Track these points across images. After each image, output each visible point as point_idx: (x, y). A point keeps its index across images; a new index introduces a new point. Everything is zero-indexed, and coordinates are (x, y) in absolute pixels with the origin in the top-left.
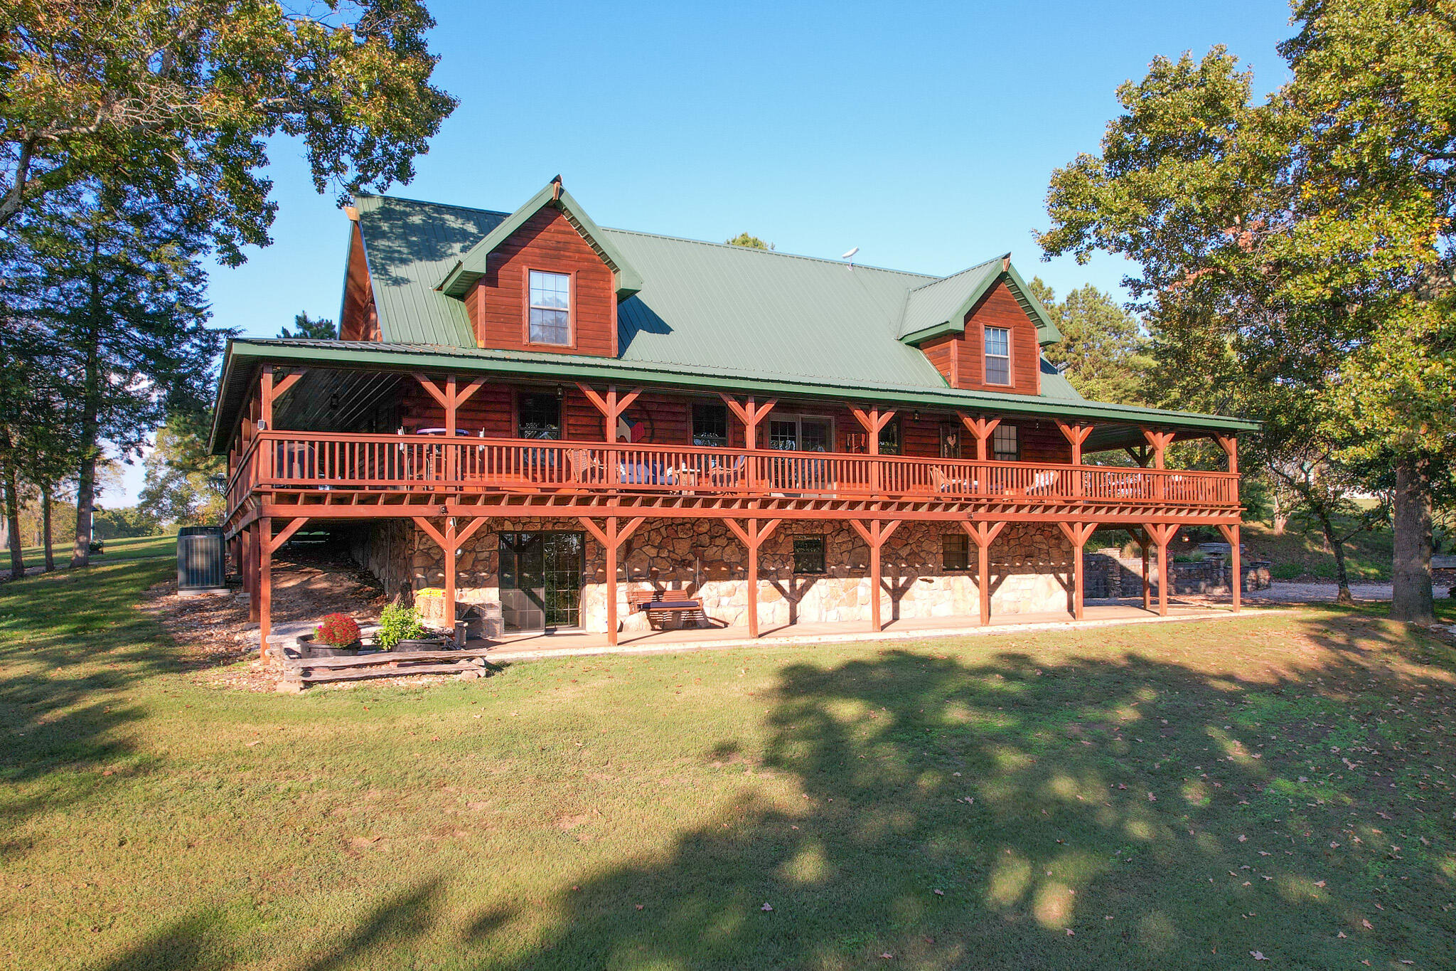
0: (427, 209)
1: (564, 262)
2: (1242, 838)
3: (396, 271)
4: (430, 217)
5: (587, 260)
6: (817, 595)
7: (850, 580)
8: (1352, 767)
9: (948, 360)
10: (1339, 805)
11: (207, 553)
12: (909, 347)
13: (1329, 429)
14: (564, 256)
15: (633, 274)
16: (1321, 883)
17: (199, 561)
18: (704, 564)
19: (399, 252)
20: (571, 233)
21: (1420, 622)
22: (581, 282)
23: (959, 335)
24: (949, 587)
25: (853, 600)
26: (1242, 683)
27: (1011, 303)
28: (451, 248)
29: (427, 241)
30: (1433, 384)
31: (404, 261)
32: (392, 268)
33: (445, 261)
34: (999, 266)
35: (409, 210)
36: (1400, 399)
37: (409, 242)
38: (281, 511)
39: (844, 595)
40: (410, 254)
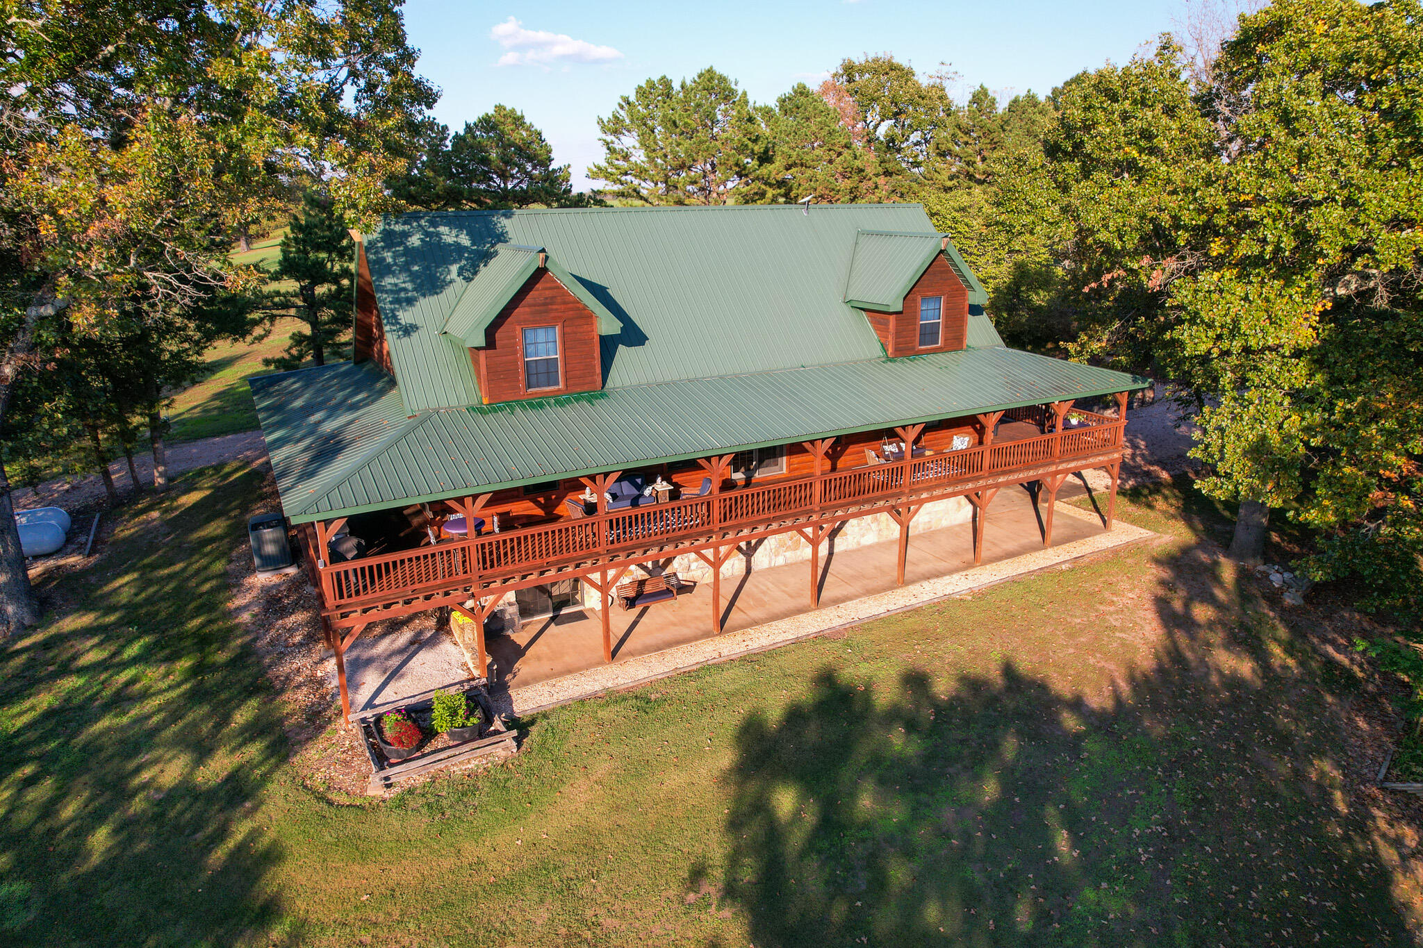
1: (553, 316)
3: (405, 316)
4: (427, 234)
5: (573, 309)
6: (768, 547)
9: (887, 329)
11: (275, 541)
12: (854, 311)
14: (552, 310)
19: (405, 290)
20: (557, 288)
21: (1250, 563)
22: (567, 330)
23: (897, 313)
24: (876, 519)
28: (449, 272)
29: (428, 268)
30: (1288, 439)
31: (410, 302)
32: (400, 314)
33: (449, 291)
34: (939, 244)
35: (407, 227)
36: (1259, 451)
37: (411, 274)
38: (346, 623)
39: (790, 543)
40: (415, 289)
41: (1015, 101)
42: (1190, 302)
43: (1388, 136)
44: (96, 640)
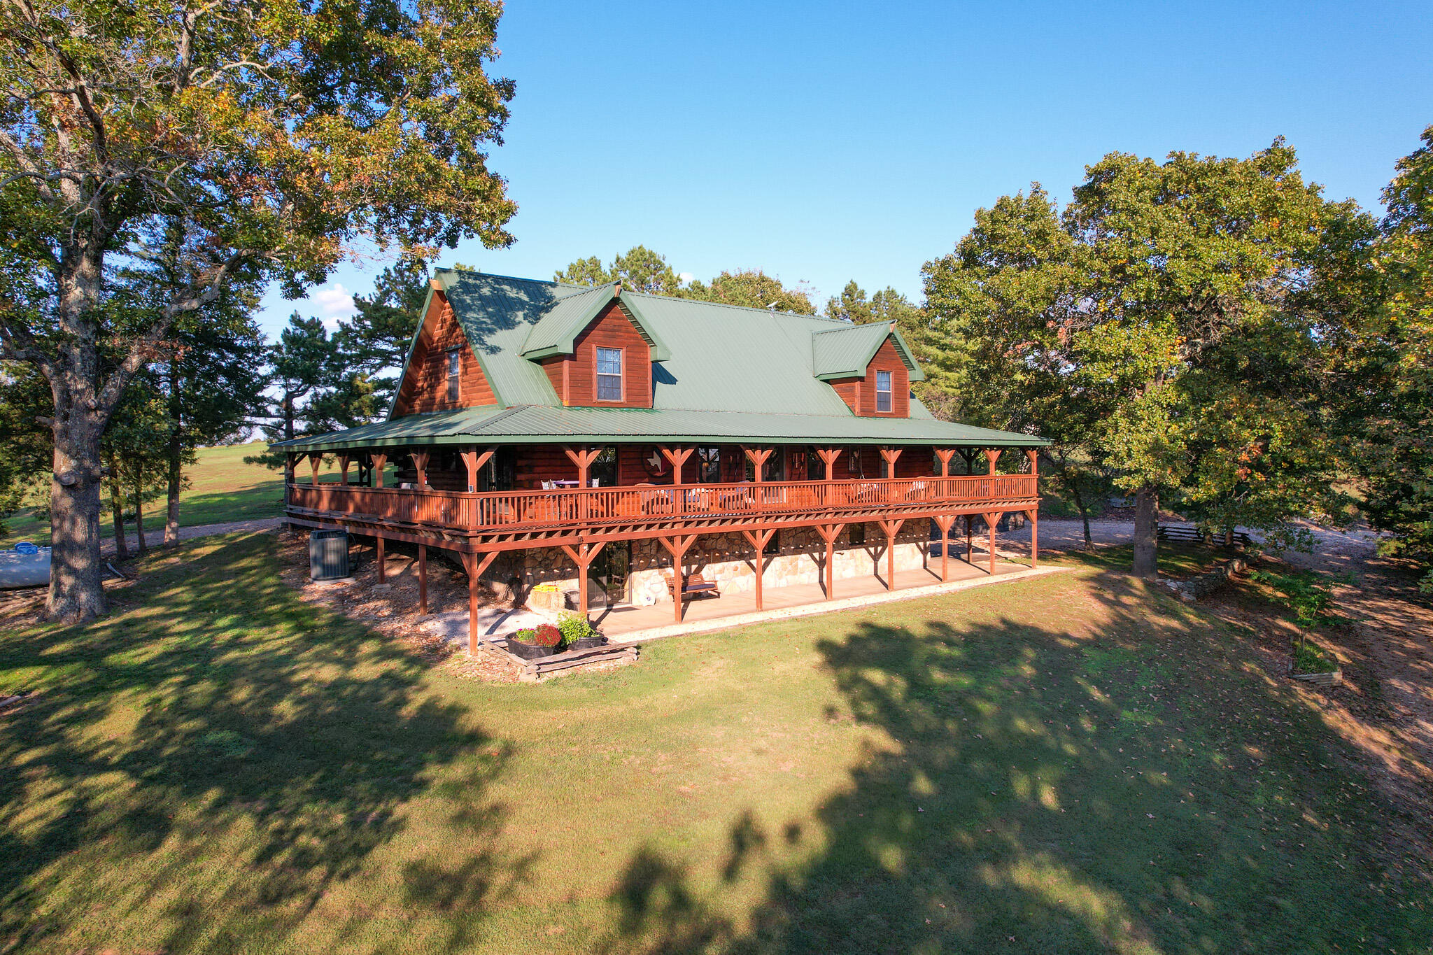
0: (489, 280)
1: (619, 340)
2: (1121, 750)
3: (490, 340)
4: (494, 289)
5: (633, 338)
6: (774, 568)
7: (794, 557)
8: (1155, 698)
9: (854, 396)
10: (1158, 725)
11: (337, 551)
12: (823, 383)
13: (1111, 463)
14: (619, 337)
15: (666, 349)
16: (1165, 774)
17: (332, 558)
18: (706, 552)
19: (485, 322)
20: (623, 319)
21: (1150, 578)
22: (630, 354)
23: (861, 379)
24: (853, 556)
25: (795, 571)
26: (1077, 640)
27: (893, 353)
28: (516, 316)
29: (500, 311)
30: (1173, 440)
31: (491, 331)
32: (485, 338)
33: (517, 329)
34: (888, 329)
35: (478, 282)
36: (1155, 449)
37: (488, 313)
38: (484, 548)
39: (790, 567)
40: (493, 324)
41: (879, 294)
42: (1090, 346)
43: (1202, 218)
44: (180, 619)
